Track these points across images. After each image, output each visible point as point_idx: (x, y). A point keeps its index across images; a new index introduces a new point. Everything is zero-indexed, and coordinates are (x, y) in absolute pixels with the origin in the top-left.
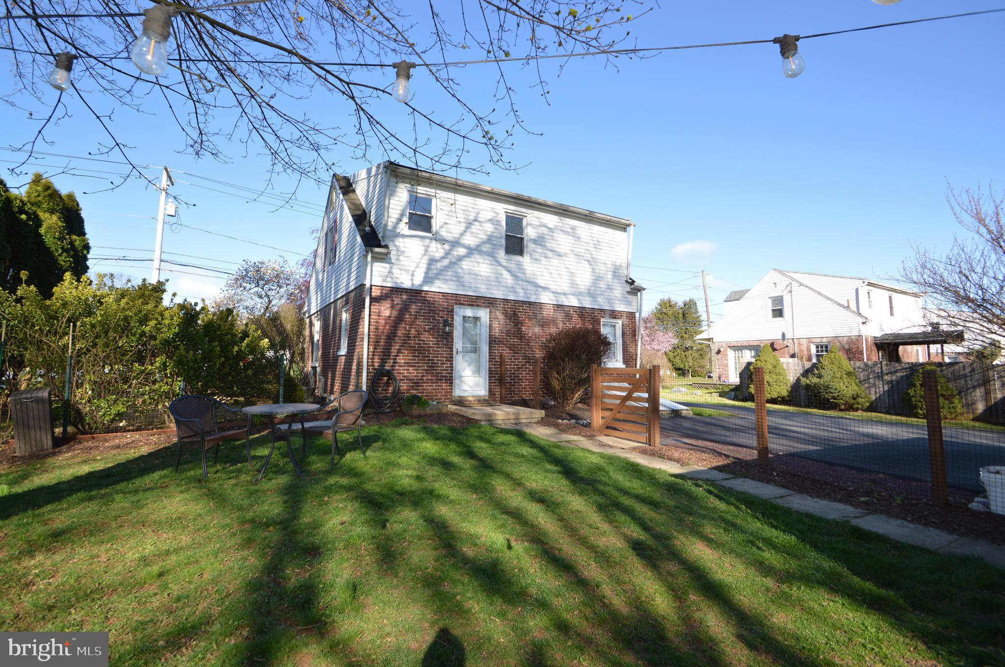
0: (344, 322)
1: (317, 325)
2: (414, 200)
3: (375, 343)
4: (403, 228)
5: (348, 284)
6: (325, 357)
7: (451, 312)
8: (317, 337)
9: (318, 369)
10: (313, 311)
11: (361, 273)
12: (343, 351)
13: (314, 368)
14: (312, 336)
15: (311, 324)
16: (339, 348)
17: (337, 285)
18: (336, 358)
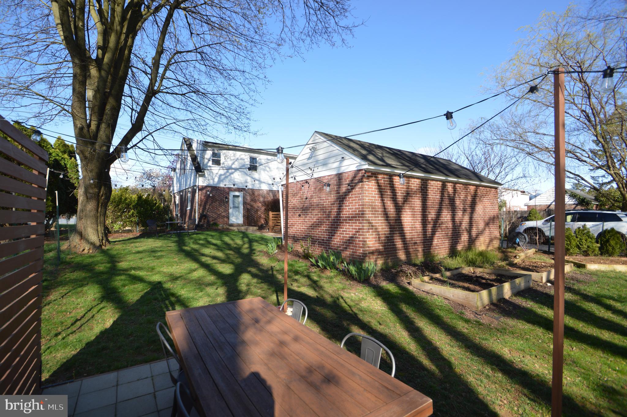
0: (189, 197)
1: (177, 198)
2: (214, 155)
3: (200, 205)
4: (210, 163)
5: (190, 184)
6: (182, 210)
7: (228, 194)
8: (177, 202)
9: (179, 215)
10: (175, 191)
11: (195, 181)
12: (189, 208)
13: (177, 215)
14: (175, 202)
15: (175, 197)
16: (187, 207)
17: (186, 183)
18: (186, 210)
